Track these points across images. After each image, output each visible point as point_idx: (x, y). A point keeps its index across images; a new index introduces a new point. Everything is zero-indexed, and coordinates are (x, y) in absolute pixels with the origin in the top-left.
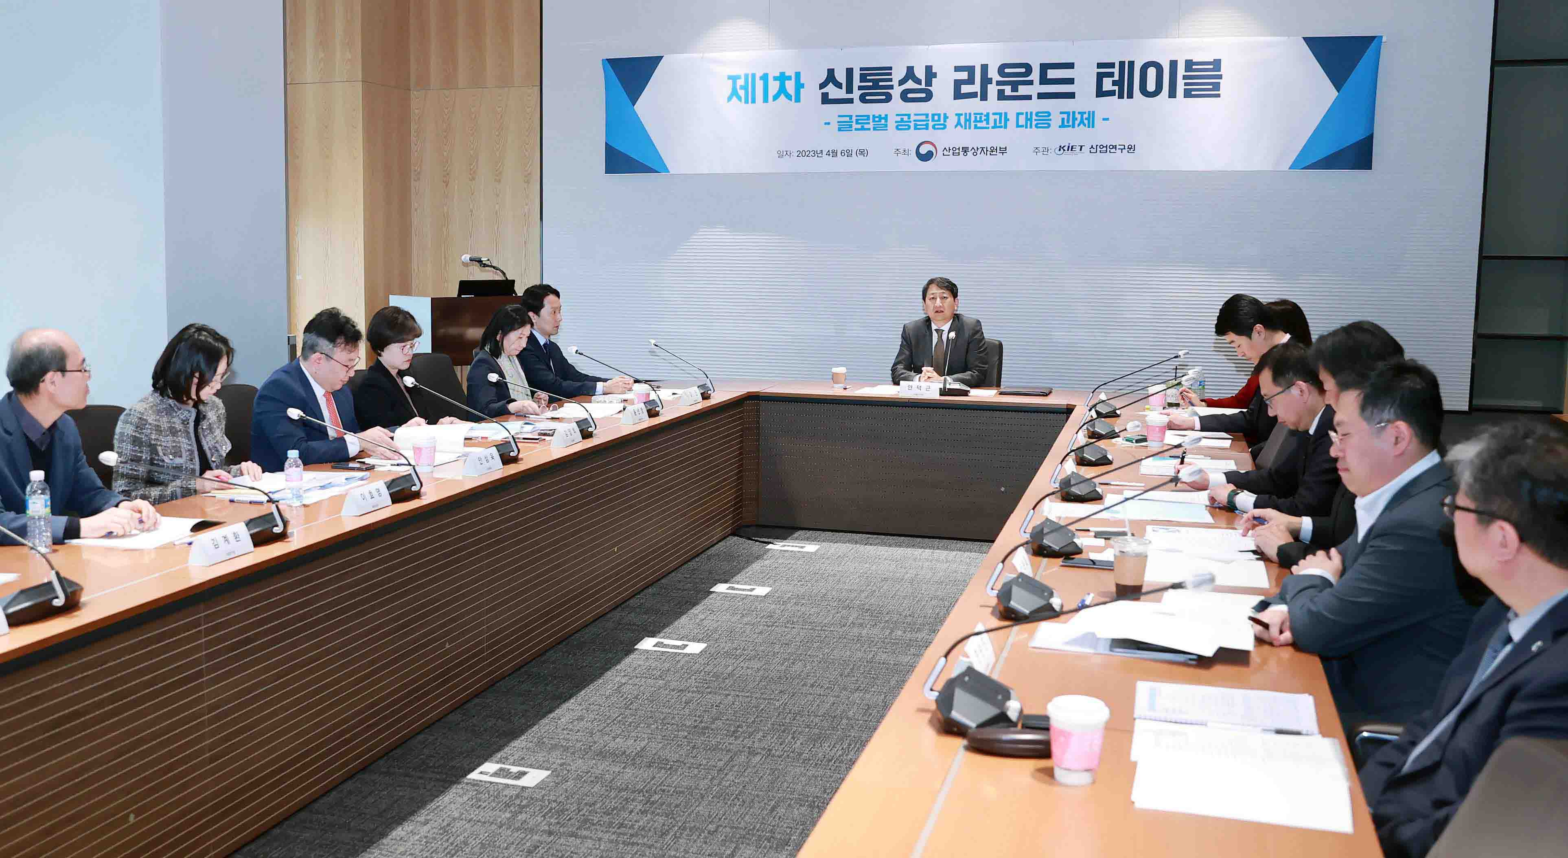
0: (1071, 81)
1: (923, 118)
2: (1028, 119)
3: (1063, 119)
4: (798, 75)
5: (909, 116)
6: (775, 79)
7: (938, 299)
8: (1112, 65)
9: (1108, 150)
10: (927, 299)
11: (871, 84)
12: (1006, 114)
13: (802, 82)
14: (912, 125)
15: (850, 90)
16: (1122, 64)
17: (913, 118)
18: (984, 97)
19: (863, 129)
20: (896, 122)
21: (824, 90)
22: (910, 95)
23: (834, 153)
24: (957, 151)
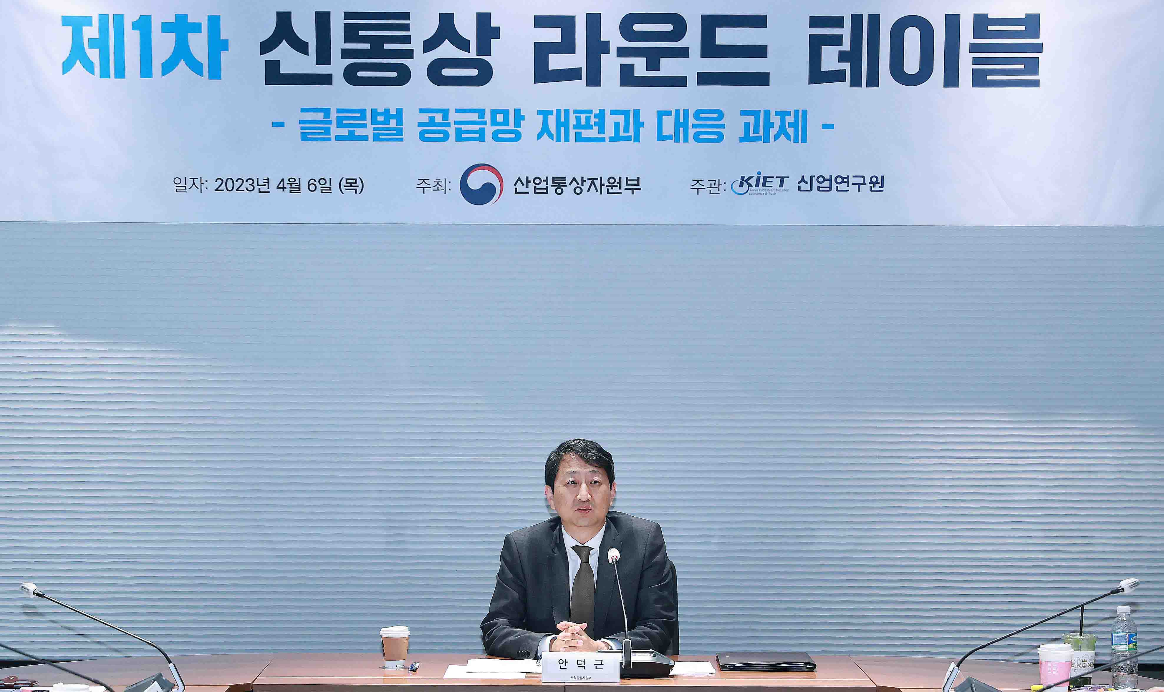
0: (760, 51)
1: (475, 117)
2: (681, 124)
3: (747, 125)
4: (214, 22)
5: (445, 113)
6: (166, 27)
7: (584, 486)
8: (838, 22)
9: (834, 185)
10: (557, 484)
11: (367, 46)
12: (637, 112)
13: (223, 37)
14: (452, 131)
15: (323, 57)
16: (857, 19)
17: (453, 117)
18: (594, 80)
19: (351, 137)
20: (420, 125)
21: (271, 56)
22: (447, 72)
23: (294, 185)
24: (543, 185)
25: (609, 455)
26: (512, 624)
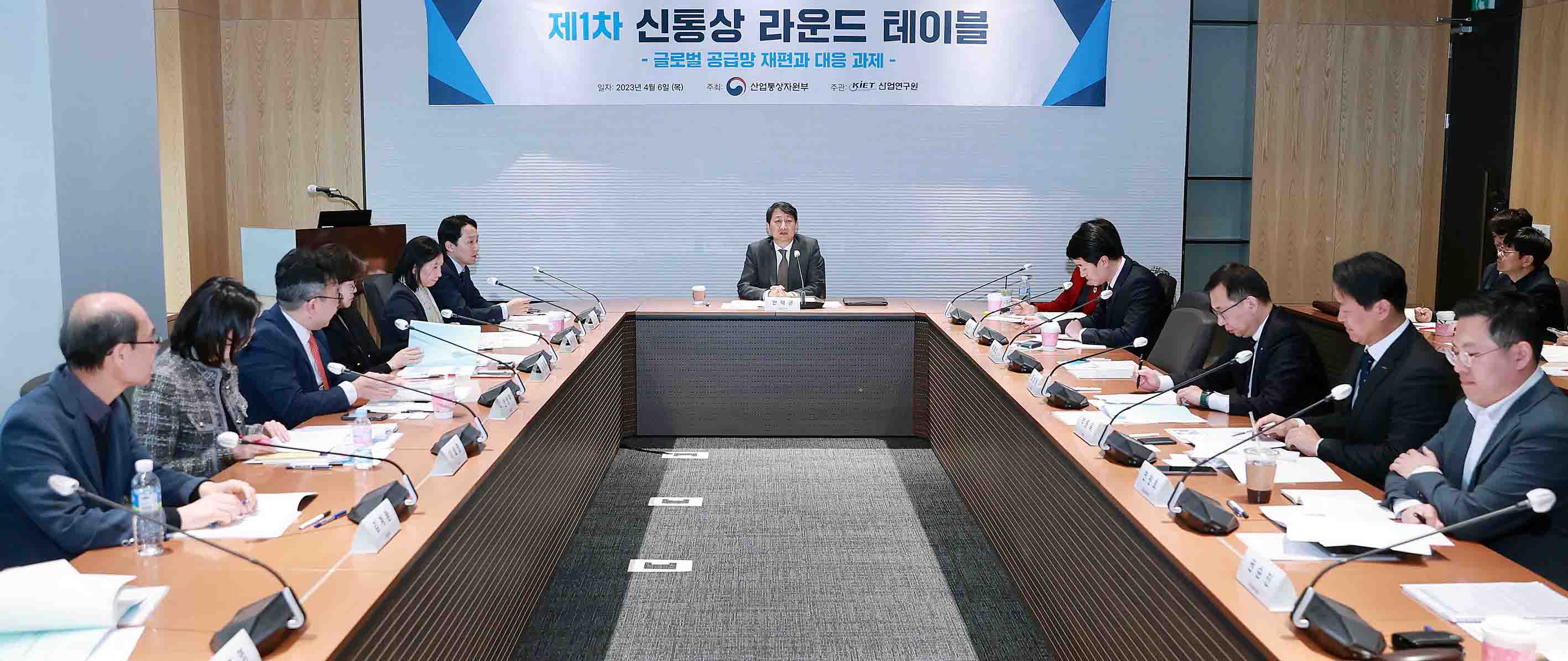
0: (862, 27)
1: (733, 56)
2: (826, 59)
3: (856, 60)
4: (616, 14)
5: (720, 54)
6: (595, 17)
7: (783, 222)
8: (897, 14)
9: (895, 87)
10: (772, 222)
11: (685, 25)
12: (806, 54)
13: (620, 21)
14: (723, 62)
15: (665, 30)
16: (905, 13)
17: (723, 56)
18: (787, 39)
19: (678, 65)
20: (708, 60)
21: (641, 29)
22: (720, 36)
23: (652, 87)
24: (764, 87)
25: (795, 209)
26: (751, 285)
